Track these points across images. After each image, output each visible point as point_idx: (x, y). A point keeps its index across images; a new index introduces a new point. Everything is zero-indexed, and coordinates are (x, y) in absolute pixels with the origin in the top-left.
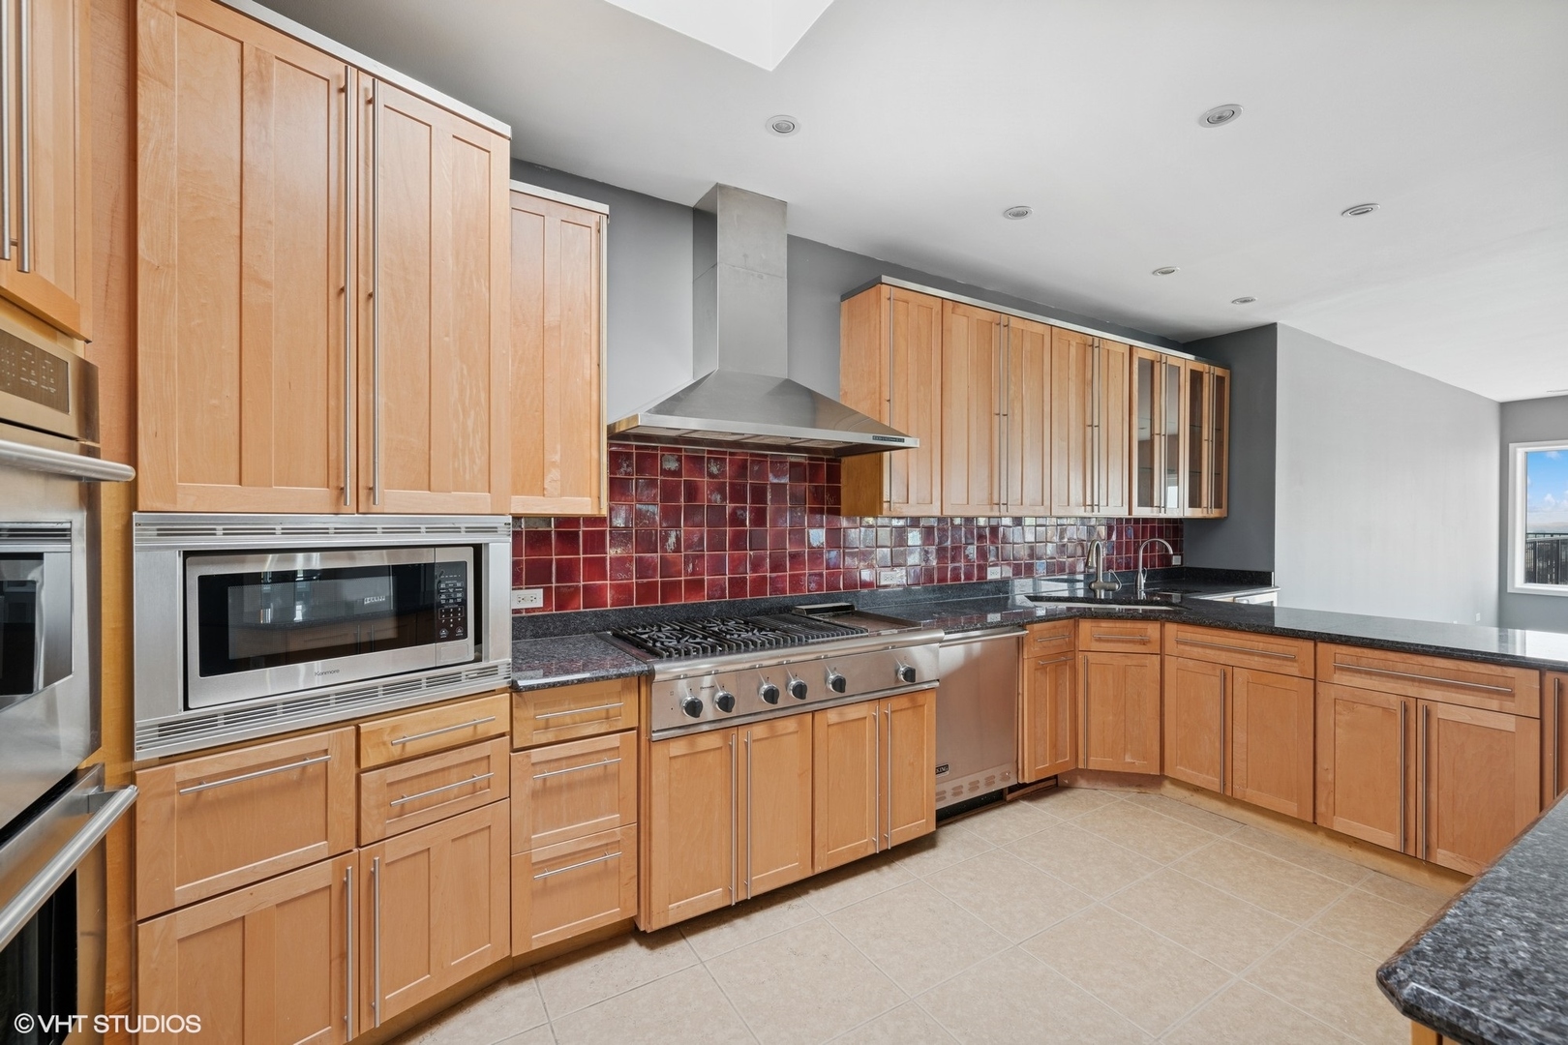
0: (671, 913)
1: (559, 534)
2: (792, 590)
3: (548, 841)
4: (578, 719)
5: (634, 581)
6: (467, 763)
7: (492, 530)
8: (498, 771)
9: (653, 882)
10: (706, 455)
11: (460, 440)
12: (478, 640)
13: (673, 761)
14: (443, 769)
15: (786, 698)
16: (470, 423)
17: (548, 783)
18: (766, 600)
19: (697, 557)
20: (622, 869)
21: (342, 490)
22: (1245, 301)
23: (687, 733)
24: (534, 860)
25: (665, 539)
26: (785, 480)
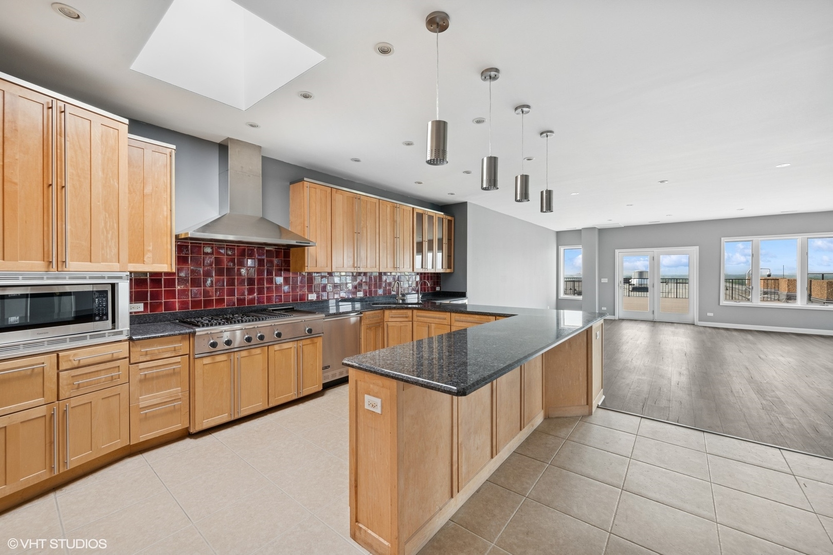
0: (204, 424)
1: (151, 280)
2: (267, 302)
3: (146, 399)
4: (161, 351)
5: (190, 299)
6: (108, 369)
7: (120, 278)
8: (123, 372)
9: (196, 412)
10: (225, 246)
11: (105, 242)
12: (114, 321)
13: (205, 366)
14: (97, 371)
15: (255, 340)
16: (109, 236)
17: (147, 376)
18: (255, 307)
19: (220, 289)
20: (182, 409)
21: (51, 262)
22: (452, 194)
23: (211, 354)
24: (140, 407)
25: (205, 281)
26: (264, 257)
